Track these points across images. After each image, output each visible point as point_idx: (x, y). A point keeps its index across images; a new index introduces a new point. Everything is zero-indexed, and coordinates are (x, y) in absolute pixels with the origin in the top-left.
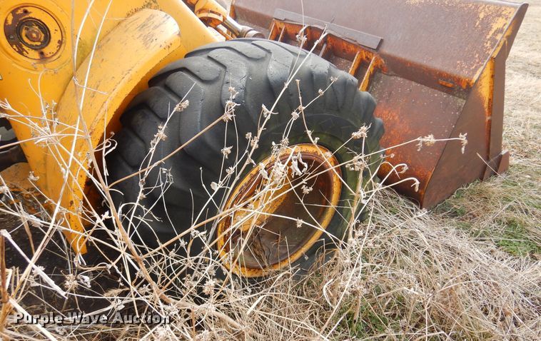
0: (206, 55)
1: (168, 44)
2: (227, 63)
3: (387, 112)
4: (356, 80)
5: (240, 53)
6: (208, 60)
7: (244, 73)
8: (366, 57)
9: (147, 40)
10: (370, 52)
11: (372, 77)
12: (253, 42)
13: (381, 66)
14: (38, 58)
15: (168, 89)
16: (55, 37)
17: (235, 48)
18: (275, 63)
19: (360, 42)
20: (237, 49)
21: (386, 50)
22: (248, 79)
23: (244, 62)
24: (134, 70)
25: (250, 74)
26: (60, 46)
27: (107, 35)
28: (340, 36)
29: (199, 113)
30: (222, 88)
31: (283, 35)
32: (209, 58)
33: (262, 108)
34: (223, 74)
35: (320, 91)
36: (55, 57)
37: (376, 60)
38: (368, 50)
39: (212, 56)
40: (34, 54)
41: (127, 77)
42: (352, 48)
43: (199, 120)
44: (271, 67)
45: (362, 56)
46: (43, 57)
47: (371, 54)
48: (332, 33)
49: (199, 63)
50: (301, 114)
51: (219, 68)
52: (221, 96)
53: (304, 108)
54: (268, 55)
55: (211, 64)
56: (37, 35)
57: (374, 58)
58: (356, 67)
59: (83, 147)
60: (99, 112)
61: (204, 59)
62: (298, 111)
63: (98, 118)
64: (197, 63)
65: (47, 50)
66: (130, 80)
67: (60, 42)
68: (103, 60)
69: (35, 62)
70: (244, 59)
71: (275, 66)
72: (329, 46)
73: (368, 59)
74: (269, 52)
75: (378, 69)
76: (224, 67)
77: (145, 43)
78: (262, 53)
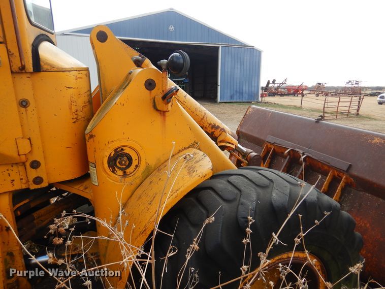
0: (226, 179)
1: (204, 175)
2: (242, 188)
3: (359, 219)
4: (338, 205)
5: (250, 180)
6: (228, 184)
7: (254, 197)
8: (338, 175)
9: (191, 170)
10: (341, 172)
11: (343, 190)
12: (259, 171)
13: (351, 183)
14: (122, 175)
15: (199, 201)
16: (135, 163)
17: (247, 176)
18: (276, 191)
19: (332, 164)
20: (249, 178)
21: (354, 172)
22: (257, 203)
23: (254, 188)
24: (180, 191)
25: (258, 199)
26: (136, 168)
27: (164, 162)
28: (316, 158)
29: (221, 225)
30: (238, 207)
31: (272, 152)
32: (229, 182)
33: (272, 236)
34: (239, 196)
35: (316, 221)
36: (131, 175)
37: (346, 178)
38: (340, 171)
39: (231, 181)
40: (120, 173)
41: (174, 195)
42: (326, 168)
43: (220, 231)
44: (274, 195)
45: (334, 173)
46: (125, 174)
47: (342, 174)
48: (310, 155)
49: (222, 185)
50: (301, 240)
51: (236, 191)
52: (237, 215)
53: (304, 235)
54: (272, 184)
55: (230, 188)
56: (125, 163)
57: (344, 177)
58: (329, 181)
59: (138, 239)
60: (153, 216)
61: (225, 182)
62: (299, 238)
63: (151, 220)
64: (220, 184)
65: (128, 171)
66: (176, 197)
67: (137, 166)
68: (160, 179)
69: (119, 177)
70: (254, 186)
71: (277, 194)
72: (308, 164)
73: (340, 176)
74: (271, 181)
75: (348, 185)
76: (240, 191)
77: (189, 173)
78: (266, 182)
